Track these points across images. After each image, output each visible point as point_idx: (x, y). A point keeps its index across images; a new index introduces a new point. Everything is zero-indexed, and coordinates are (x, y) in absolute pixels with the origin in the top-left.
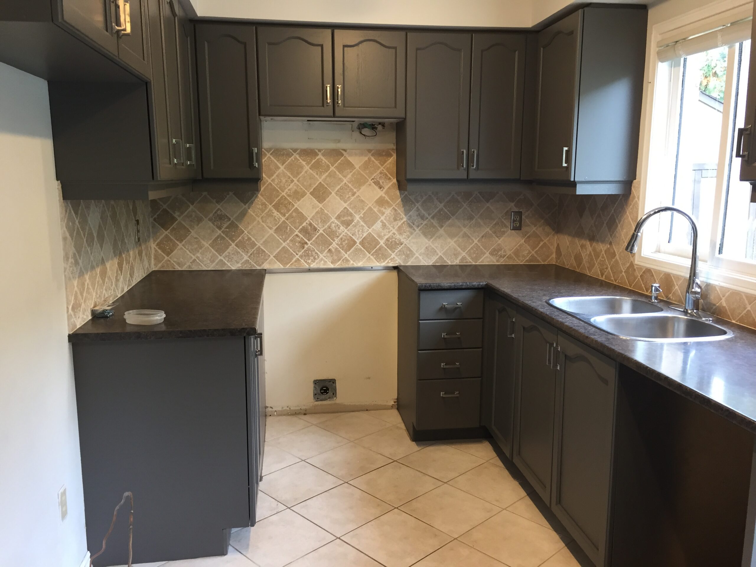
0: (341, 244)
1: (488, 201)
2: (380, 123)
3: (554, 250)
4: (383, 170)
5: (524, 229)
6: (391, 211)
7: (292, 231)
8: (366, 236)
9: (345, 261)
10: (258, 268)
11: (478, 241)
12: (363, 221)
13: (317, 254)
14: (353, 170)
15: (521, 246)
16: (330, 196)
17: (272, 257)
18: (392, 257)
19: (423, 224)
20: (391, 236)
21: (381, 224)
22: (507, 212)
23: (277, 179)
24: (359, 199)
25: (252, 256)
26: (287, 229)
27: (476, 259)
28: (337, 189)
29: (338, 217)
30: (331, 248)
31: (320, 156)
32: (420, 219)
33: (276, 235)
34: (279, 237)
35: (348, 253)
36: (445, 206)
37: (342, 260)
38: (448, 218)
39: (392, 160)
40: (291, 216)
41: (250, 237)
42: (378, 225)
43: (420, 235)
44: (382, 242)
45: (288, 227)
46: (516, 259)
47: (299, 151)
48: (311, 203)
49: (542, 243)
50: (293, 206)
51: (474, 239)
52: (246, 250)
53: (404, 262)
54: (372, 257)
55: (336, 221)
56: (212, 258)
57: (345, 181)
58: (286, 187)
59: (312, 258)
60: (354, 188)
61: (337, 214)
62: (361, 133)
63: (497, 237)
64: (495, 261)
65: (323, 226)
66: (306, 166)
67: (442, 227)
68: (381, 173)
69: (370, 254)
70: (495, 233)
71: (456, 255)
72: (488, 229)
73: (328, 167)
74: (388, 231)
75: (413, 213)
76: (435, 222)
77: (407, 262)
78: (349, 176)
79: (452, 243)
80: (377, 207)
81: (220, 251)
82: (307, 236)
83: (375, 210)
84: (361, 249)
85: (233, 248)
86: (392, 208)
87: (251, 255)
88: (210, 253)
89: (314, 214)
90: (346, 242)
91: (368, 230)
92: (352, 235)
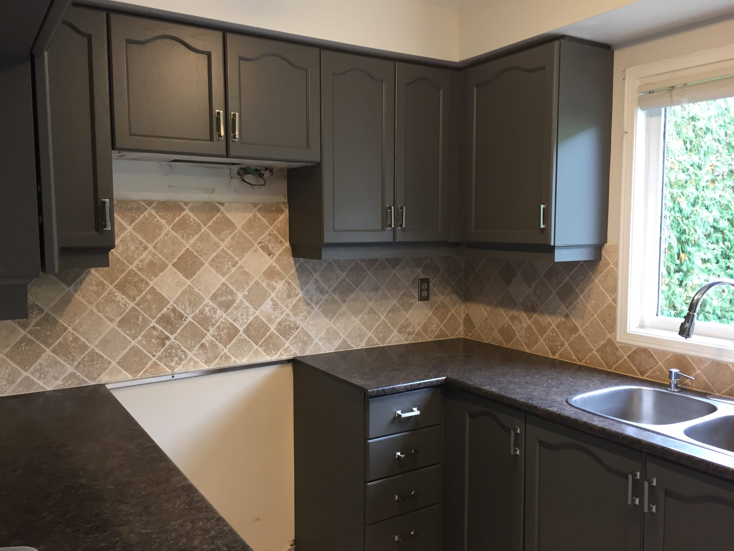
0: (219, 335)
1: (394, 268)
2: (266, 169)
3: (462, 322)
4: (272, 231)
5: (432, 298)
6: (284, 284)
7: (146, 322)
8: (252, 320)
9: (224, 359)
10: (92, 383)
11: (386, 317)
12: (247, 301)
13: (184, 352)
14: (233, 231)
15: (429, 319)
16: (202, 268)
17: (114, 363)
18: (286, 346)
19: (323, 301)
20: (283, 318)
21: (271, 303)
22: (414, 280)
23: (122, 245)
24: (242, 271)
25: (81, 366)
26: (138, 319)
27: (383, 339)
28: (211, 258)
29: (214, 298)
30: (205, 342)
31: (187, 212)
32: (319, 294)
33: (121, 330)
34: (125, 333)
35: (228, 346)
36: (347, 275)
37: (219, 357)
38: (352, 291)
39: (284, 217)
40: (144, 299)
41: (78, 335)
42: (267, 305)
43: (319, 315)
44: (273, 328)
45: (140, 317)
46: (425, 335)
47: (156, 203)
48: (174, 279)
49: (449, 314)
50: (148, 284)
51: (380, 314)
52: (71, 358)
53: (301, 351)
54: (260, 349)
55: (211, 303)
56: (9, 376)
57: (223, 245)
58: (136, 256)
59: (177, 359)
60: (235, 255)
61: (212, 293)
62: (244, 180)
63: (405, 310)
64: (403, 340)
65: (193, 312)
66: (166, 225)
67: (344, 301)
68: (270, 235)
69: (257, 345)
70: (402, 305)
71: (361, 336)
72: (395, 302)
73: (199, 228)
74: (280, 311)
75: (311, 286)
76: (336, 297)
77: (305, 351)
78: (229, 239)
79: (356, 321)
80: (266, 280)
81: (25, 364)
82: (169, 328)
83: (264, 284)
84: (246, 339)
85: (49, 356)
86: (285, 280)
87: (79, 364)
88: (7, 368)
89: (178, 294)
90: (225, 331)
91: (255, 313)
92: (234, 321)
